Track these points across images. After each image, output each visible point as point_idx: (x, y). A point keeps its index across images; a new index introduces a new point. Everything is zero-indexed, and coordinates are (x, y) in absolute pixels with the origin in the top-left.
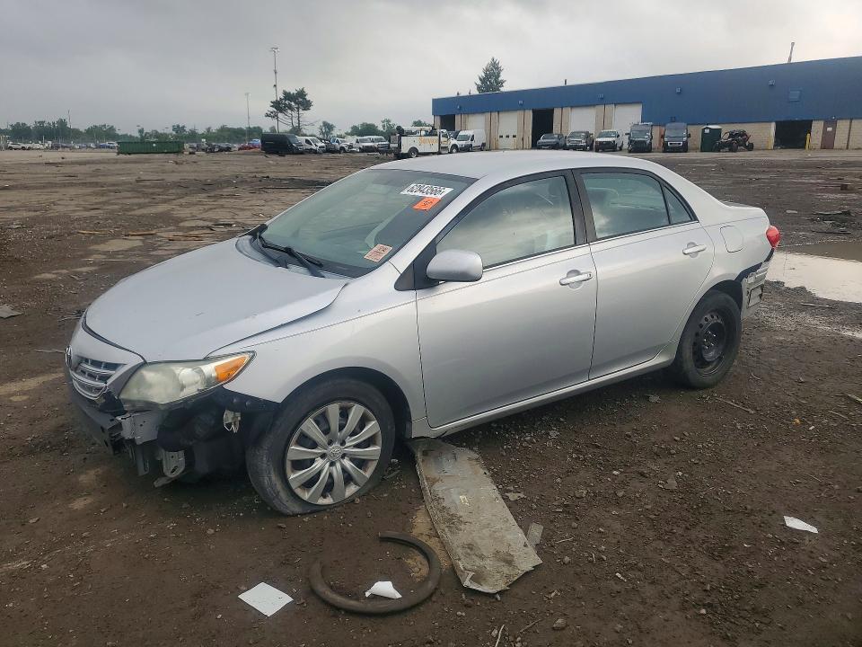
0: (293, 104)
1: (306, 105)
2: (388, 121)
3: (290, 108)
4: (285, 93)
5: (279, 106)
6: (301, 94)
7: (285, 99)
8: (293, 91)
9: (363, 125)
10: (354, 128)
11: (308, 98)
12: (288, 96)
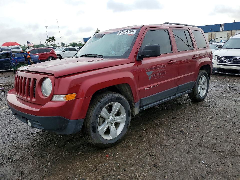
0: (51, 40)
1: (55, 40)
2: (80, 42)
3: (51, 41)
4: (49, 38)
5: (48, 41)
6: (53, 38)
7: (50, 39)
8: (51, 37)
9: (73, 43)
10: (71, 44)
11: (55, 39)
12: (50, 38)
